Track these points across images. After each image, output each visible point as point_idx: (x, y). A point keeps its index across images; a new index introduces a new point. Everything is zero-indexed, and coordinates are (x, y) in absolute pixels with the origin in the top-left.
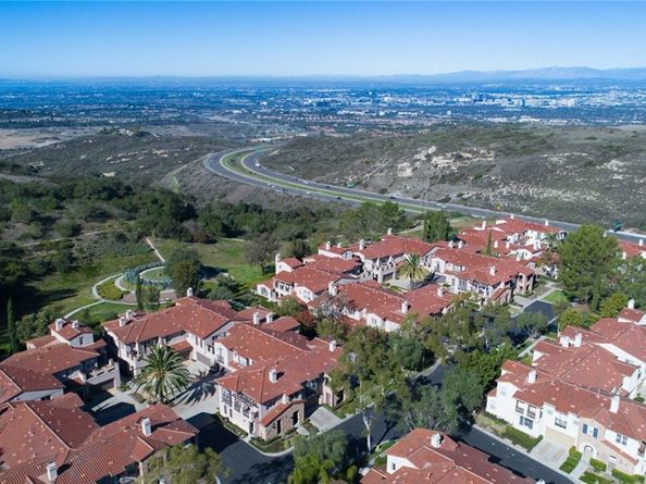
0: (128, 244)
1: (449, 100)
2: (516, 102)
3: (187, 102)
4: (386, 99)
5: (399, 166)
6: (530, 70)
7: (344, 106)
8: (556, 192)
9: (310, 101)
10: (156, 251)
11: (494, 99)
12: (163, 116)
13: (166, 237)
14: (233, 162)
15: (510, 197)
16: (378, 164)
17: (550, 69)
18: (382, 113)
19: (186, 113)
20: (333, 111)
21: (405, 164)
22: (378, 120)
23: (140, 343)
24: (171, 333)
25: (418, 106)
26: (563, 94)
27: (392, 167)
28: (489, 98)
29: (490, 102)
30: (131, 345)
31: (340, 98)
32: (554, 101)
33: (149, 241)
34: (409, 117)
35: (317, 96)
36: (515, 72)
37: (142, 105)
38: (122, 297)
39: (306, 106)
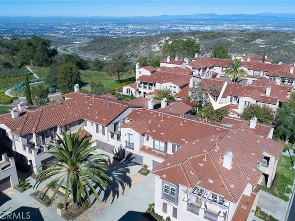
0: (13, 69)
1: (158, 27)
2: (187, 28)
3: (37, 28)
4: (130, 27)
5: (152, 46)
6: (191, 15)
7: (112, 30)
9: (96, 27)
10: (35, 75)
11: (177, 27)
12: (25, 34)
13: (41, 65)
14: (65, 50)
16: (141, 46)
17: (199, 14)
18: (129, 33)
19: (37, 32)
20: (107, 32)
21: (155, 45)
22: (128, 35)
23: (38, 134)
24: (69, 121)
25: (145, 30)
26: (206, 25)
27: (148, 47)
28: (175, 26)
29: (176, 28)
30: (28, 136)
31: (109, 26)
32: (202, 28)
33: (28, 68)
34: (142, 34)
35: (99, 25)
36: (184, 16)
37: (15, 29)
38: (12, 102)
39: (94, 30)
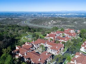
3: (16, 15)
7: (37, 15)
8: (69, 26)
14: (26, 22)
15: (64, 26)
20: (36, 16)
21: (49, 22)
24: (40, 43)
